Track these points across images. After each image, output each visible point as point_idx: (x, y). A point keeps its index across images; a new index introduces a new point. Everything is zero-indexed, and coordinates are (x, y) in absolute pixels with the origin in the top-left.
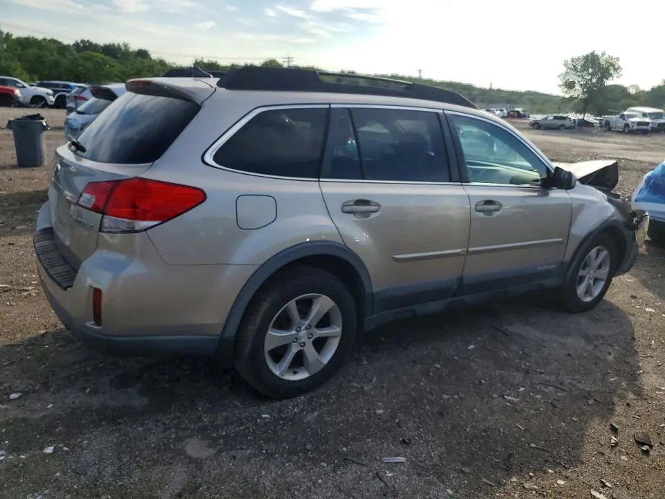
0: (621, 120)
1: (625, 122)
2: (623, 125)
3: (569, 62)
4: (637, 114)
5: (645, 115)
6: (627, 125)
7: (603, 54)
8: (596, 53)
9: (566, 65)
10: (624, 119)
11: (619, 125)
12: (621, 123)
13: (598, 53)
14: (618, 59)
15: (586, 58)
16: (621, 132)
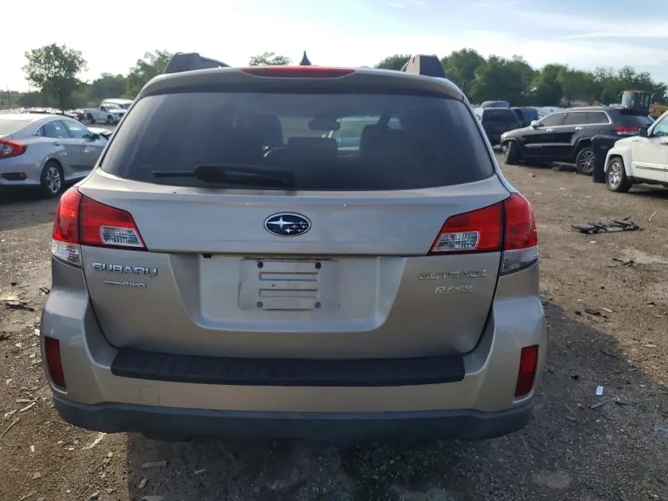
0: (103, 113)
1: (108, 114)
2: (106, 117)
3: (31, 53)
4: (116, 106)
5: (121, 106)
6: (110, 117)
7: (64, 47)
8: (57, 45)
9: (28, 57)
10: (105, 111)
11: (101, 117)
12: (104, 115)
13: (59, 45)
14: (80, 53)
15: (47, 49)
16: (104, 124)
